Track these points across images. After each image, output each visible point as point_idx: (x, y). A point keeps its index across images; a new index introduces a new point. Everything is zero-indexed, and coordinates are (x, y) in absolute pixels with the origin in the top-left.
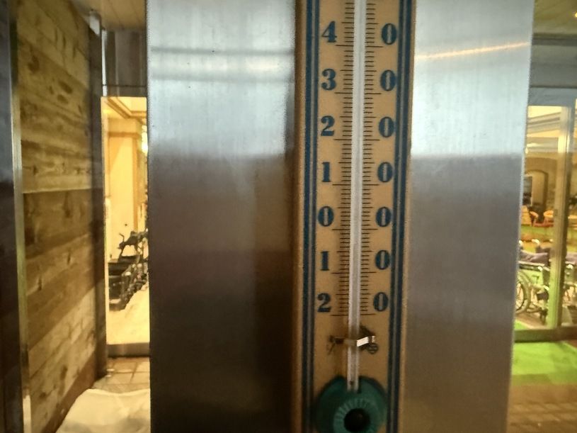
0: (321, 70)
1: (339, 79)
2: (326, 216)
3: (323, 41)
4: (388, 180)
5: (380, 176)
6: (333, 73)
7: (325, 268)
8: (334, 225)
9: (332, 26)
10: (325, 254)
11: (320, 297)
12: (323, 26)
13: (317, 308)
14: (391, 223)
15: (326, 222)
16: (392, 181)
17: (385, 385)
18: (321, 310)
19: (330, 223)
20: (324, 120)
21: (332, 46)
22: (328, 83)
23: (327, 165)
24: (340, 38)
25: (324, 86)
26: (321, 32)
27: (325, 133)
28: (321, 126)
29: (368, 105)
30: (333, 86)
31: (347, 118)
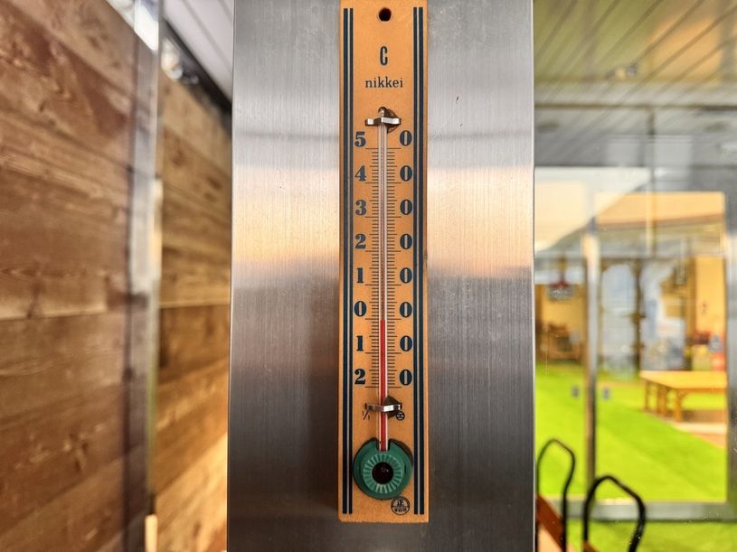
0: (355, 202)
1: (369, 207)
2: (361, 309)
3: (356, 180)
4: (409, 281)
5: (403, 279)
6: (364, 203)
7: (360, 348)
8: (365, 316)
9: (362, 169)
10: (360, 338)
11: (357, 372)
12: (356, 170)
13: (354, 382)
14: (412, 315)
15: (360, 314)
16: (412, 281)
17: (412, 449)
18: (357, 382)
19: (363, 315)
20: (357, 237)
21: (361, 182)
22: (360, 210)
23: (360, 270)
24: (369, 177)
25: (357, 212)
26: (354, 174)
27: (358, 247)
28: (356, 242)
29: (391, 226)
30: (364, 211)
31: (374, 235)
